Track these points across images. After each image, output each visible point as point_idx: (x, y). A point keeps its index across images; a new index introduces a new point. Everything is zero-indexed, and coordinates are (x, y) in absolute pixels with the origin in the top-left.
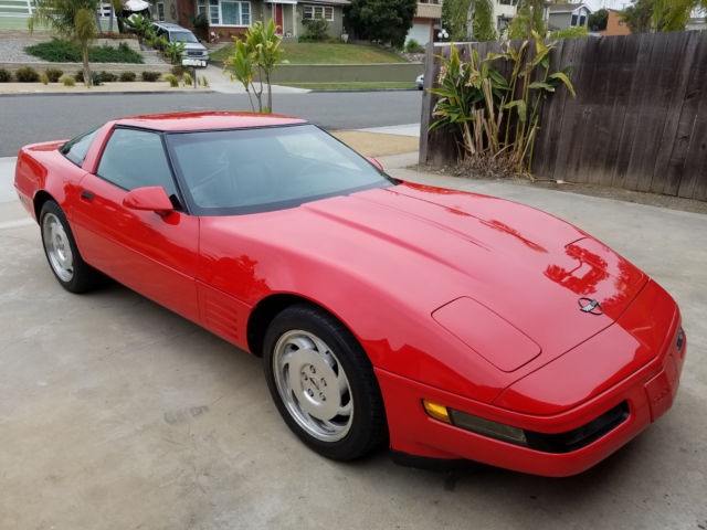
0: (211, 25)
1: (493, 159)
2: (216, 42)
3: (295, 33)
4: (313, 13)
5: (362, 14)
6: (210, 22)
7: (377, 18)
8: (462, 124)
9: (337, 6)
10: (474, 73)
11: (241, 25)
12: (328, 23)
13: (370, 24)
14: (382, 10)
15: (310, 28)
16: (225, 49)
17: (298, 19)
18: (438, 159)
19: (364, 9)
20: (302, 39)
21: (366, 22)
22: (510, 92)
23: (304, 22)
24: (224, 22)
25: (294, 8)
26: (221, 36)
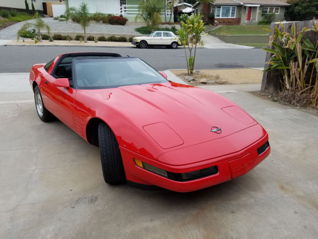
0: (216, 17)
1: (299, 94)
2: (216, 25)
3: (256, 20)
4: (268, 10)
5: (295, 10)
6: (216, 16)
7: (303, 12)
8: (283, 70)
9: (282, 7)
10: (292, 40)
11: (230, 17)
12: (275, 15)
13: (299, 14)
14: (308, 7)
15: (266, 17)
16: (220, 28)
17: (259, 14)
18: (271, 89)
19: (297, 8)
20: (260, 23)
21: (297, 14)
22: (315, 53)
23: (262, 15)
24: (222, 16)
25: (258, 9)
26: (220, 22)
